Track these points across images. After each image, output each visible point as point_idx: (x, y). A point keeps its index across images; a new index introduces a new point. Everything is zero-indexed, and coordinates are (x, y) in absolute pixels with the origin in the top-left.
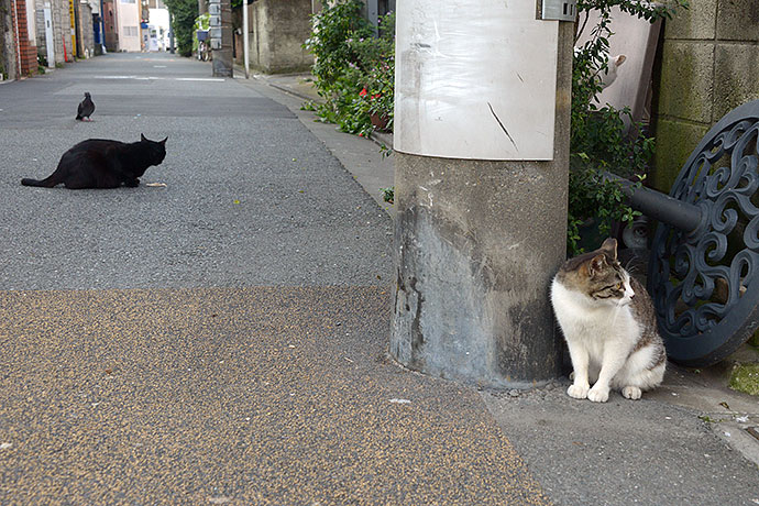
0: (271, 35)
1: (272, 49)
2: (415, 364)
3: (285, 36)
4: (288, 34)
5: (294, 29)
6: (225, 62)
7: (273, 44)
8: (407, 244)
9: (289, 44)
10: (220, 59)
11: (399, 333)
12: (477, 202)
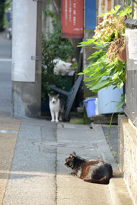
2: (13, 115)
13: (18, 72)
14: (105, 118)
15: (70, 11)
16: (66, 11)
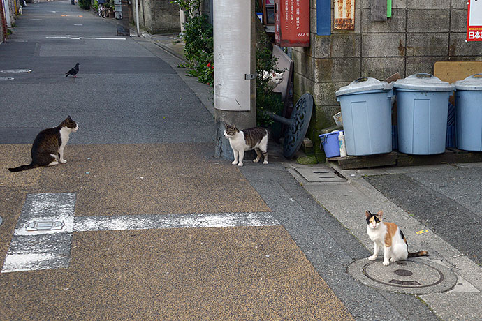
0: (153, 10)
1: (153, 19)
2: (221, 157)
3: (161, 11)
4: (163, 10)
5: (166, 6)
6: (125, 26)
7: (154, 15)
8: (218, 129)
9: (164, 16)
10: (122, 25)
11: (217, 151)
12: (233, 120)
13: (227, 98)
14: (357, 161)
15: (292, 10)
16: (287, 9)
